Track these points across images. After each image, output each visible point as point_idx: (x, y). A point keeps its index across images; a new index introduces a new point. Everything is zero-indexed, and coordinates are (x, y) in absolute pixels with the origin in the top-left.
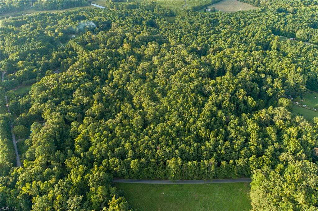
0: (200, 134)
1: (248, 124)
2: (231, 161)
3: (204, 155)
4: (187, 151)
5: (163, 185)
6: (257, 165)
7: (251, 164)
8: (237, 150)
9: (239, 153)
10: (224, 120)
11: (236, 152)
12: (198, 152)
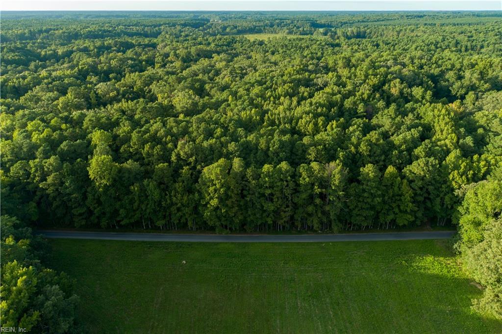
0: (302, 128)
1: (422, 114)
2: (391, 169)
3: (310, 154)
4: (263, 146)
5: (190, 245)
6: (471, 172)
7: (453, 170)
8: (404, 147)
9: (410, 154)
10: (362, 110)
11: (401, 152)
12: (291, 152)
